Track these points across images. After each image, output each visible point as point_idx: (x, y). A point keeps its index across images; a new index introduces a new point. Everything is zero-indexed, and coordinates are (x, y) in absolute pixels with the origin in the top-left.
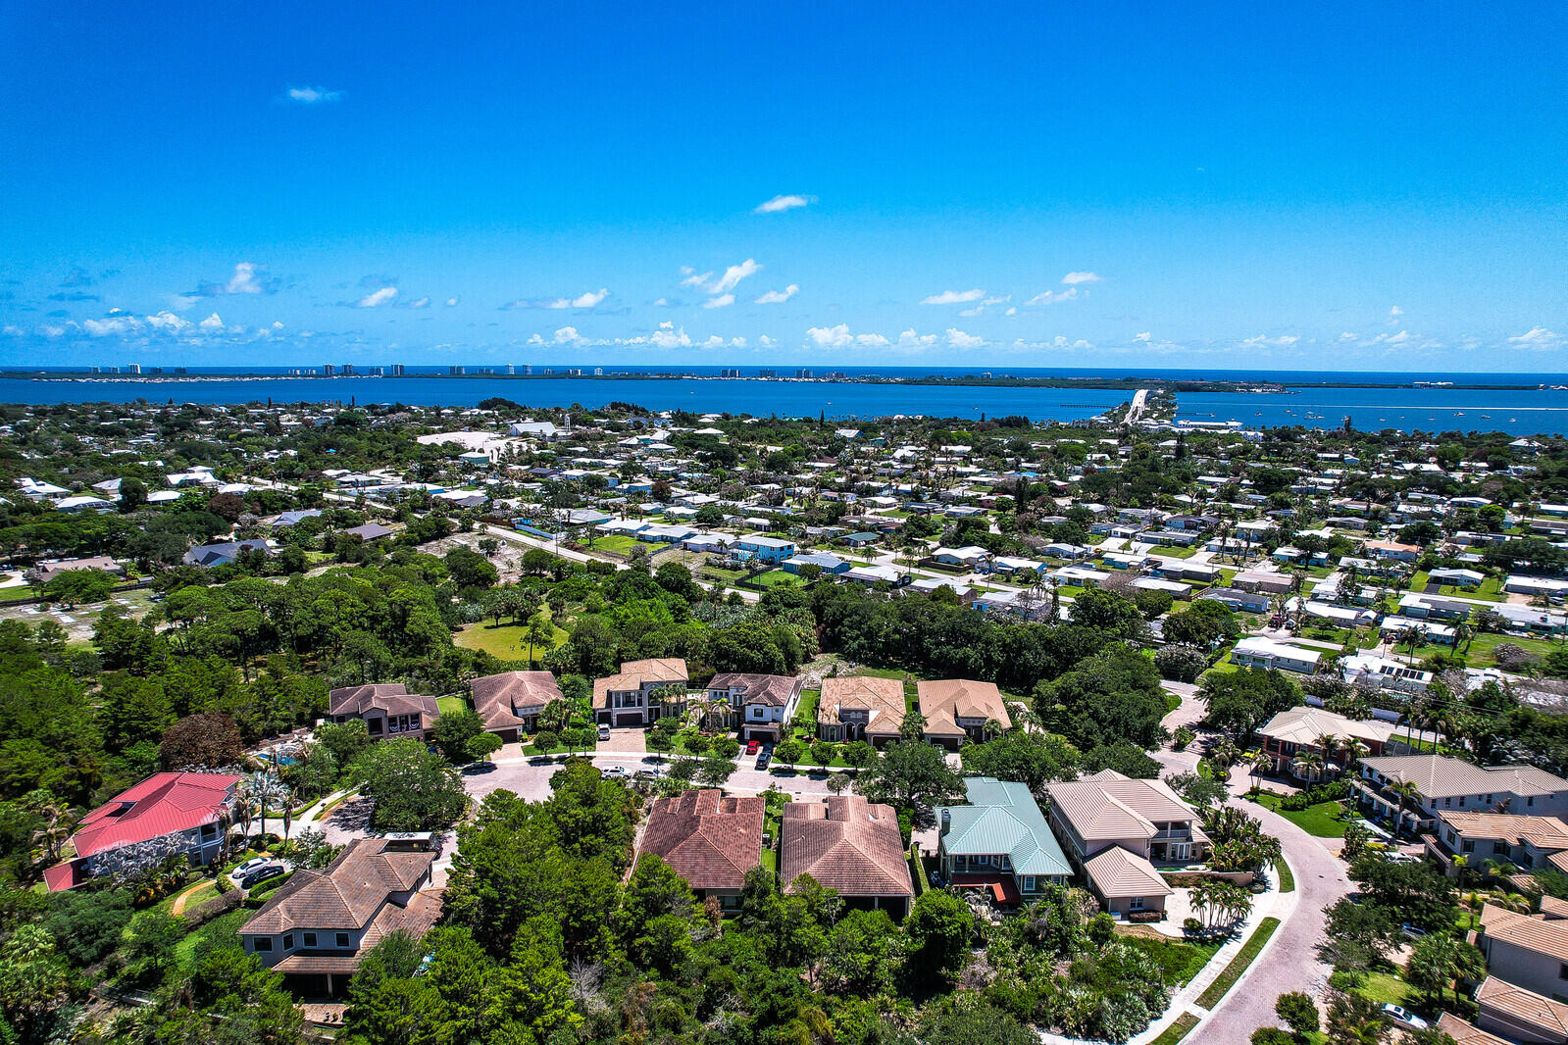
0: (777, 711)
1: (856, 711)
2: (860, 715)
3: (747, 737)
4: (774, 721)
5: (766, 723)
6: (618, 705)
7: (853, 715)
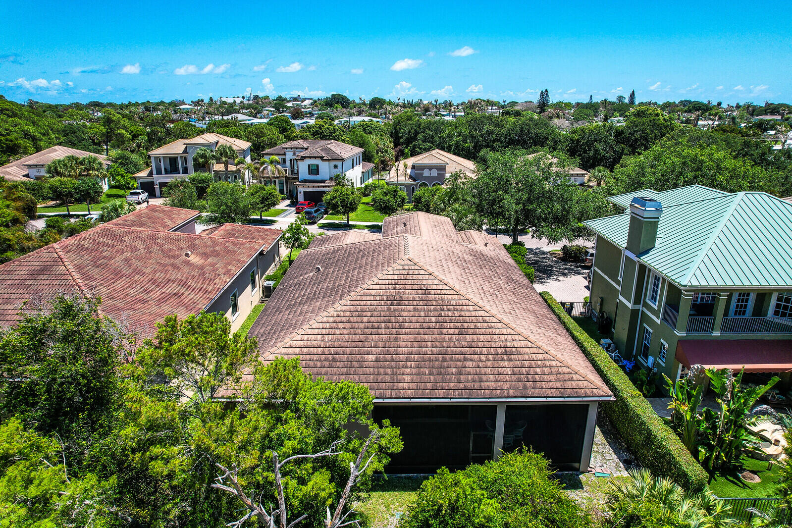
0: (336, 167)
1: (430, 168)
2: (434, 173)
3: (301, 198)
4: (331, 179)
5: (324, 181)
6: (159, 172)
7: (426, 173)
